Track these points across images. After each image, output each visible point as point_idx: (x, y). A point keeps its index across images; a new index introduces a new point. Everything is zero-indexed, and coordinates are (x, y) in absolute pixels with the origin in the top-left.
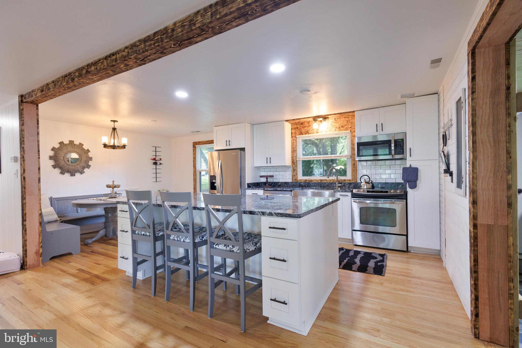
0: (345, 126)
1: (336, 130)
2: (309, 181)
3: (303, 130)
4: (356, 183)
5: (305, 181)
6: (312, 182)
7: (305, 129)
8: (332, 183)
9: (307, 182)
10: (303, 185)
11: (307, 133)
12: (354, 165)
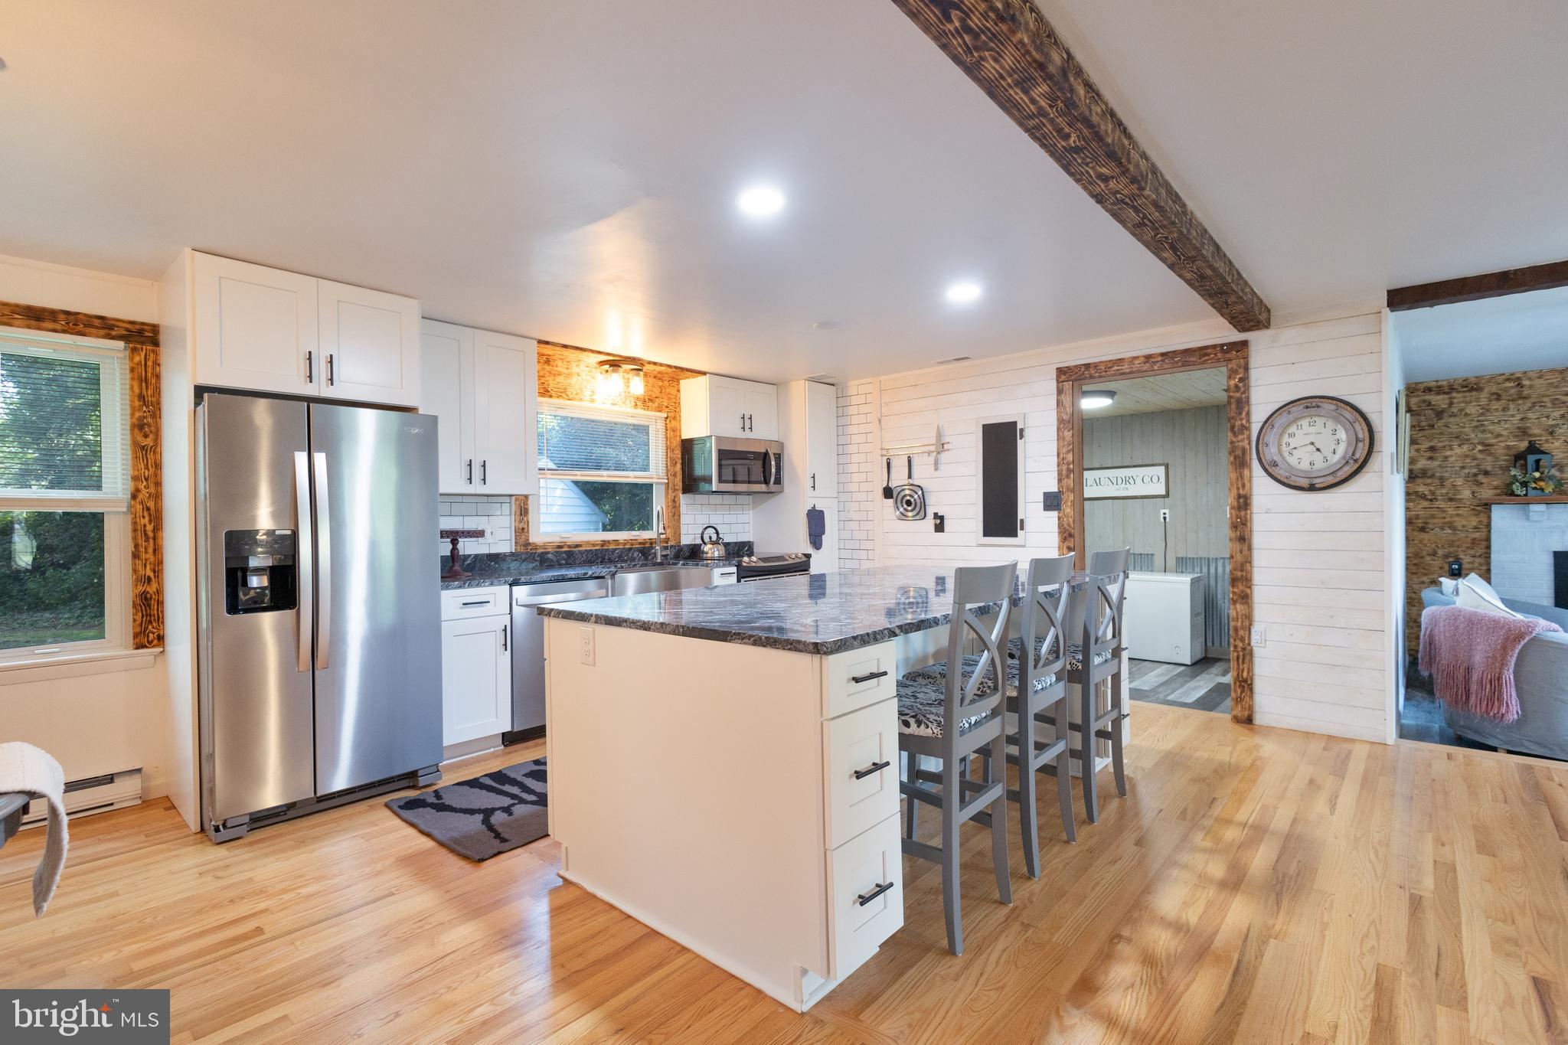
0: (657, 400)
1: (636, 405)
2: (569, 546)
3: (552, 384)
4: (678, 546)
5: (559, 547)
6: (580, 549)
7: (558, 380)
8: (630, 549)
9: (564, 550)
10: (552, 561)
11: (564, 396)
12: (674, 501)
